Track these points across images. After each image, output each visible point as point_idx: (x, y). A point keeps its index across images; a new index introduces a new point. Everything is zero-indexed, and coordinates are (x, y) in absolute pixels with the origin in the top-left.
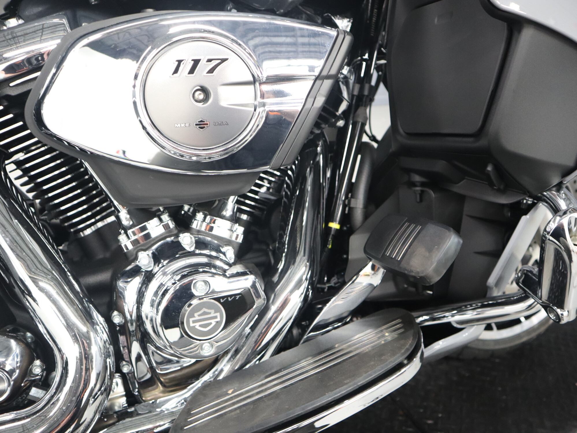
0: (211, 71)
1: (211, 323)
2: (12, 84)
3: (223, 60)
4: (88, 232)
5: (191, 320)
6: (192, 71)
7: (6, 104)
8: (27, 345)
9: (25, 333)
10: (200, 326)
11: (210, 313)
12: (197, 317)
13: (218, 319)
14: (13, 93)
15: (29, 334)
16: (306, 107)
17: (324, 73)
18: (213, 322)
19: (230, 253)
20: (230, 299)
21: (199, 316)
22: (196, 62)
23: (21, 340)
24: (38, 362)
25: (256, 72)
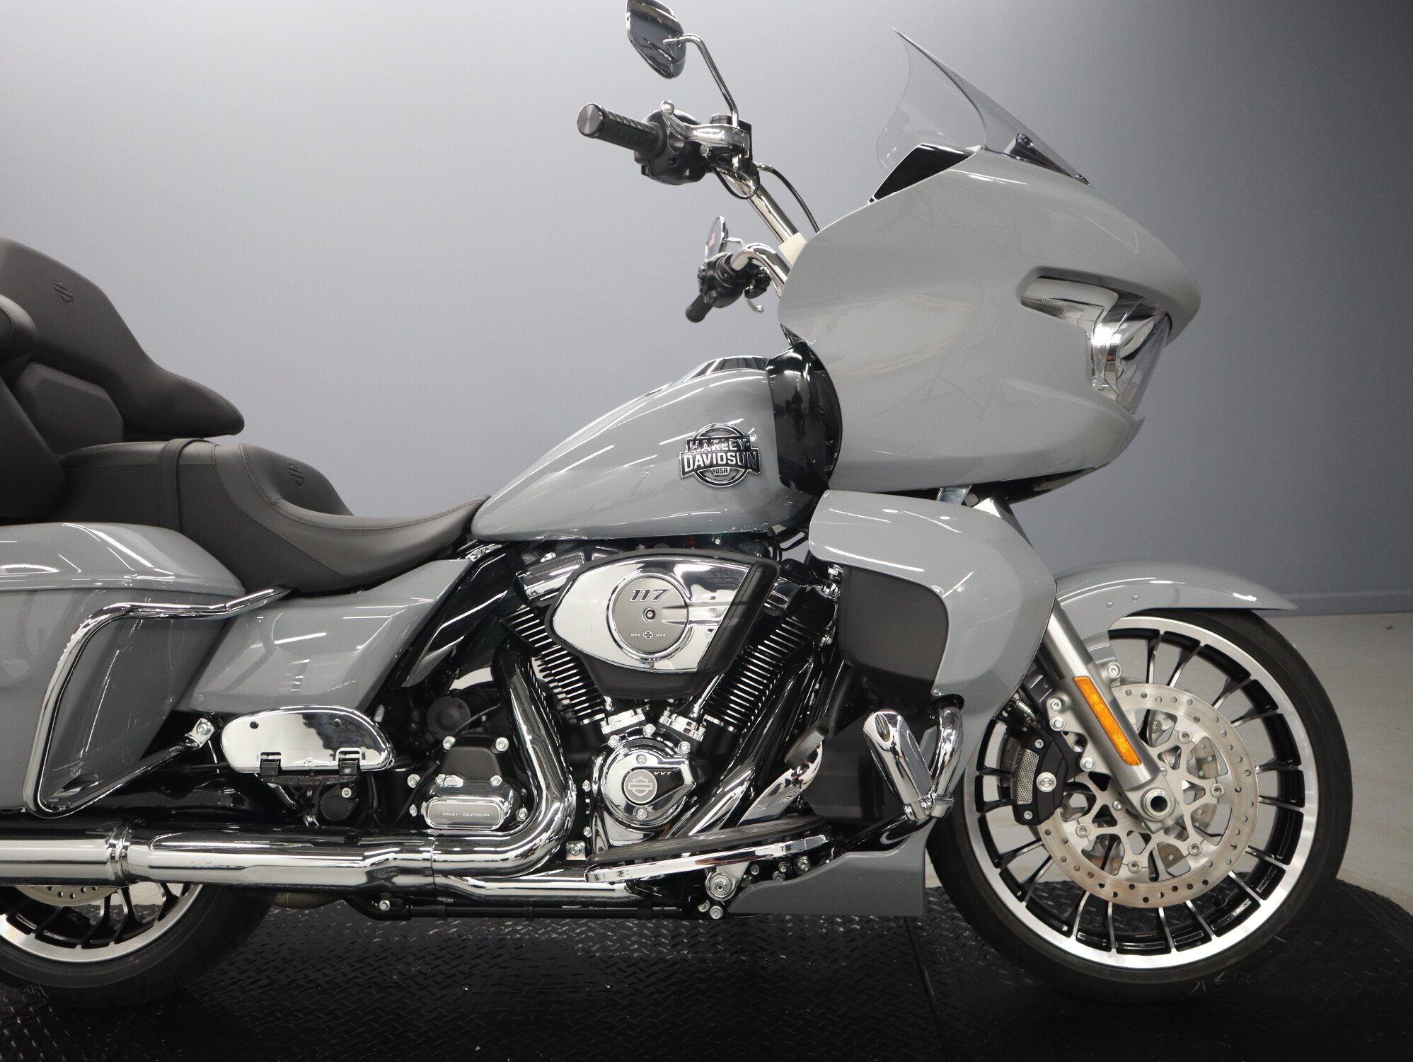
0: (656, 598)
1: (644, 791)
2: (541, 599)
3: (664, 591)
4: (586, 721)
5: (630, 784)
6: (644, 598)
7: (536, 612)
8: (521, 797)
9: (521, 789)
10: (636, 791)
11: (644, 782)
12: (634, 783)
13: (651, 789)
14: (542, 605)
15: (524, 790)
16: (723, 625)
17: (738, 600)
18: (647, 790)
19: (685, 747)
20: (662, 774)
21: (636, 782)
22: (648, 592)
23: (517, 791)
24: (524, 810)
25: (687, 601)
